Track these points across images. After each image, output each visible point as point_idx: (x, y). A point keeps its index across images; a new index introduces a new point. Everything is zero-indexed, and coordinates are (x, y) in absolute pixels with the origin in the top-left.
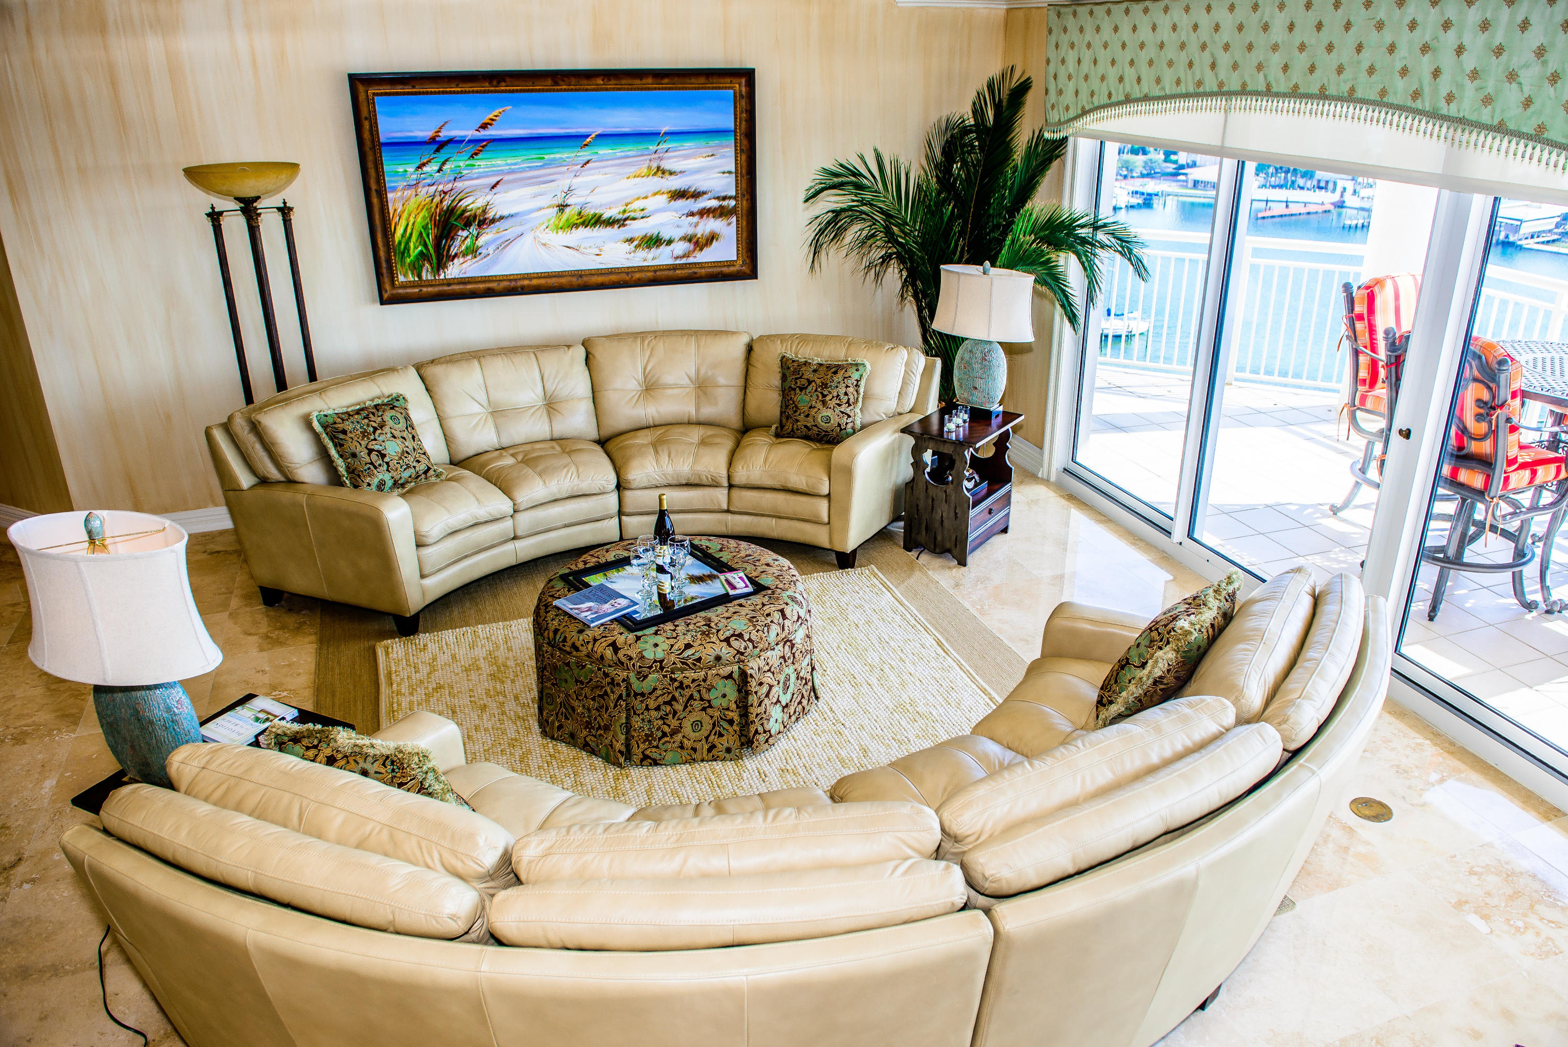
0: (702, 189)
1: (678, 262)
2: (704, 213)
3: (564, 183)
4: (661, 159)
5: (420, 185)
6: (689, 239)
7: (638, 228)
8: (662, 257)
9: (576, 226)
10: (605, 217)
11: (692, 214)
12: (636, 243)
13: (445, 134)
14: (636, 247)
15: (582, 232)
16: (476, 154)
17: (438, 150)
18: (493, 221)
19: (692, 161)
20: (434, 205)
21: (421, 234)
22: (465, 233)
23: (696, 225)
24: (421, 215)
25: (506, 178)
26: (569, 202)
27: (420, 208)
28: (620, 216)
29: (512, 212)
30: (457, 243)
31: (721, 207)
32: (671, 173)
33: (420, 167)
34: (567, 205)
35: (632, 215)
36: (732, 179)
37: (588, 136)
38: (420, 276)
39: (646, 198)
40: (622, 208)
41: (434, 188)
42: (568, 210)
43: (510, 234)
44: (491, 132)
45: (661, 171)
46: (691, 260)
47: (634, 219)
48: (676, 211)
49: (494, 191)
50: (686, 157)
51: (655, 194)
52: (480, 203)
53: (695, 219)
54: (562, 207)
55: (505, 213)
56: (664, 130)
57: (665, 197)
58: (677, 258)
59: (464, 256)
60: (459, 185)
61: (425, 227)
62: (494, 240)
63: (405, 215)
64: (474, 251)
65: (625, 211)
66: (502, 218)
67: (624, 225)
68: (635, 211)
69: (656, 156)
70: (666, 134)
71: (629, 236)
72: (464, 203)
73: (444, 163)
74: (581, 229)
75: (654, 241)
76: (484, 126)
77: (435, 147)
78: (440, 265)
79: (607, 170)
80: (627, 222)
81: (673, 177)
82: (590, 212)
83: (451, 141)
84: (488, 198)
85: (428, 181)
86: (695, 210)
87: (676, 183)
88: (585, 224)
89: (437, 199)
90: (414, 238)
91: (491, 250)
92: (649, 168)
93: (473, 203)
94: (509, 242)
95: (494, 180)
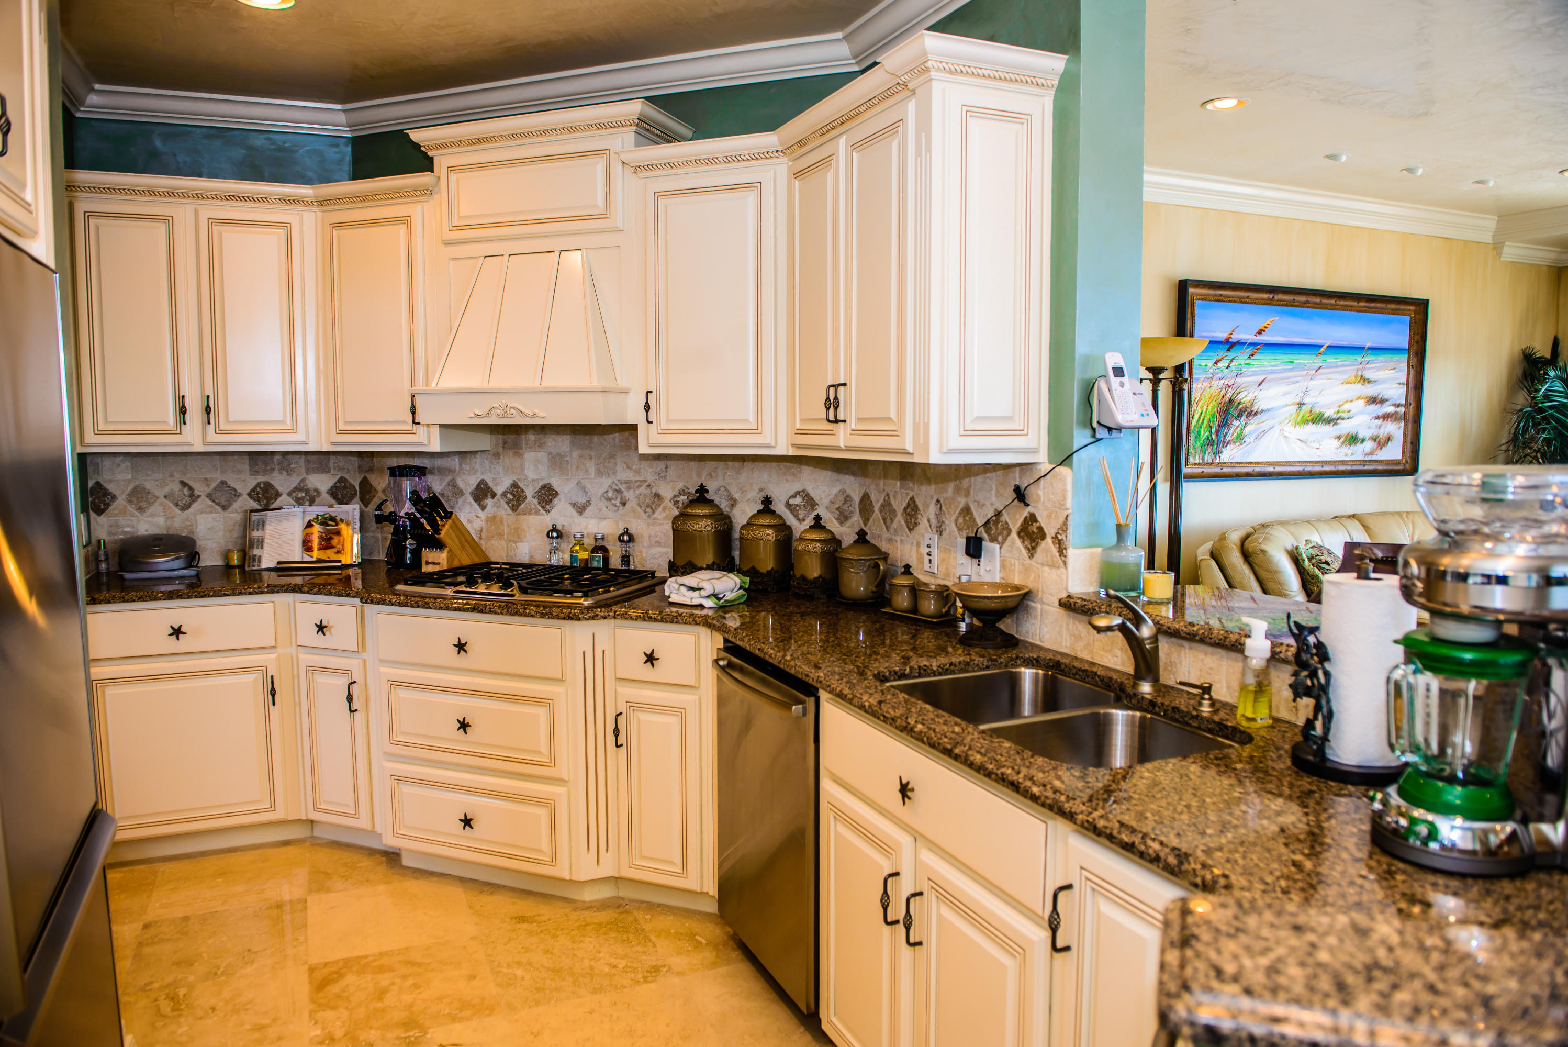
0: (1386, 397)
1: (1367, 458)
2: (1386, 417)
3: (1304, 385)
4: (1363, 369)
5: (1214, 378)
6: (1374, 439)
7: (1345, 427)
8: (1357, 453)
9: (1306, 422)
10: (1326, 415)
11: (1378, 418)
12: (1342, 440)
13: (1235, 337)
14: (1343, 443)
15: (1311, 428)
16: (1252, 355)
17: (1229, 350)
18: (1256, 414)
19: (1382, 372)
20: (1221, 396)
21: (1209, 421)
22: (1236, 423)
23: (1380, 427)
24: (1211, 405)
25: (1270, 377)
26: (1305, 401)
27: (1211, 398)
28: (1335, 416)
29: (1269, 407)
30: (1231, 431)
31: (1396, 413)
32: (1369, 382)
33: (1215, 363)
34: (1304, 404)
35: (1343, 415)
36: (1403, 390)
37: (1322, 346)
38: (1203, 459)
39: (1351, 401)
40: (1336, 409)
41: (1222, 382)
42: (1304, 408)
43: (1265, 426)
44: (1263, 338)
45: (1365, 380)
46: (1374, 458)
47: (1343, 419)
48: (1369, 414)
49: (1261, 387)
50: (1379, 369)
51: (1357, 399)
52: (1248, 398)
53: (1379, 422)
54: (1300, 405)
55: (1265, 408)
56: (1368, 345)
57: (1362, 402)
58: (1366, 455)
59: (1234, 442)
60: (1239, 380)
61: (1213, 416)
62: (1256, 430)
63: (1200, 404)
64: (1241, 438)
65: (1338, 412)
66: (1262, 411)
67: (1335, 424)
68: (1344, 412)
69: (1361, 367)
70: (1369, 348)
71: (1338, 433)
72: (1240, 396)
73: (1232, 361)
74: (1310, 425)
75: (1353, 439)
76: (1260, 332)
77: (1227, 346)
78: (1218, 452)
79: (1330, 376)
80: (1339, 421)
81: (1370, 385)
82: (1317, 410)
83: (1239, 343)
84: (1256, 394)
85: (1219, 376)
86: (1380, 414)
87: (1371, 390)
88: (1313, 421)
89: (1223, 392)
90: (1204, 426)
91: (1252, 440)
92: (1356, 376)
93: (1245, 398)
94: (1264, 432)
95: (1261, 378)
